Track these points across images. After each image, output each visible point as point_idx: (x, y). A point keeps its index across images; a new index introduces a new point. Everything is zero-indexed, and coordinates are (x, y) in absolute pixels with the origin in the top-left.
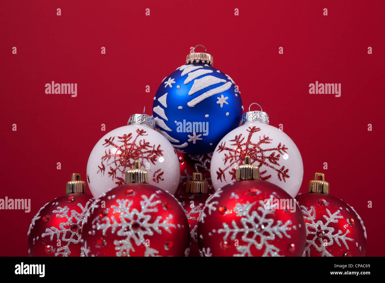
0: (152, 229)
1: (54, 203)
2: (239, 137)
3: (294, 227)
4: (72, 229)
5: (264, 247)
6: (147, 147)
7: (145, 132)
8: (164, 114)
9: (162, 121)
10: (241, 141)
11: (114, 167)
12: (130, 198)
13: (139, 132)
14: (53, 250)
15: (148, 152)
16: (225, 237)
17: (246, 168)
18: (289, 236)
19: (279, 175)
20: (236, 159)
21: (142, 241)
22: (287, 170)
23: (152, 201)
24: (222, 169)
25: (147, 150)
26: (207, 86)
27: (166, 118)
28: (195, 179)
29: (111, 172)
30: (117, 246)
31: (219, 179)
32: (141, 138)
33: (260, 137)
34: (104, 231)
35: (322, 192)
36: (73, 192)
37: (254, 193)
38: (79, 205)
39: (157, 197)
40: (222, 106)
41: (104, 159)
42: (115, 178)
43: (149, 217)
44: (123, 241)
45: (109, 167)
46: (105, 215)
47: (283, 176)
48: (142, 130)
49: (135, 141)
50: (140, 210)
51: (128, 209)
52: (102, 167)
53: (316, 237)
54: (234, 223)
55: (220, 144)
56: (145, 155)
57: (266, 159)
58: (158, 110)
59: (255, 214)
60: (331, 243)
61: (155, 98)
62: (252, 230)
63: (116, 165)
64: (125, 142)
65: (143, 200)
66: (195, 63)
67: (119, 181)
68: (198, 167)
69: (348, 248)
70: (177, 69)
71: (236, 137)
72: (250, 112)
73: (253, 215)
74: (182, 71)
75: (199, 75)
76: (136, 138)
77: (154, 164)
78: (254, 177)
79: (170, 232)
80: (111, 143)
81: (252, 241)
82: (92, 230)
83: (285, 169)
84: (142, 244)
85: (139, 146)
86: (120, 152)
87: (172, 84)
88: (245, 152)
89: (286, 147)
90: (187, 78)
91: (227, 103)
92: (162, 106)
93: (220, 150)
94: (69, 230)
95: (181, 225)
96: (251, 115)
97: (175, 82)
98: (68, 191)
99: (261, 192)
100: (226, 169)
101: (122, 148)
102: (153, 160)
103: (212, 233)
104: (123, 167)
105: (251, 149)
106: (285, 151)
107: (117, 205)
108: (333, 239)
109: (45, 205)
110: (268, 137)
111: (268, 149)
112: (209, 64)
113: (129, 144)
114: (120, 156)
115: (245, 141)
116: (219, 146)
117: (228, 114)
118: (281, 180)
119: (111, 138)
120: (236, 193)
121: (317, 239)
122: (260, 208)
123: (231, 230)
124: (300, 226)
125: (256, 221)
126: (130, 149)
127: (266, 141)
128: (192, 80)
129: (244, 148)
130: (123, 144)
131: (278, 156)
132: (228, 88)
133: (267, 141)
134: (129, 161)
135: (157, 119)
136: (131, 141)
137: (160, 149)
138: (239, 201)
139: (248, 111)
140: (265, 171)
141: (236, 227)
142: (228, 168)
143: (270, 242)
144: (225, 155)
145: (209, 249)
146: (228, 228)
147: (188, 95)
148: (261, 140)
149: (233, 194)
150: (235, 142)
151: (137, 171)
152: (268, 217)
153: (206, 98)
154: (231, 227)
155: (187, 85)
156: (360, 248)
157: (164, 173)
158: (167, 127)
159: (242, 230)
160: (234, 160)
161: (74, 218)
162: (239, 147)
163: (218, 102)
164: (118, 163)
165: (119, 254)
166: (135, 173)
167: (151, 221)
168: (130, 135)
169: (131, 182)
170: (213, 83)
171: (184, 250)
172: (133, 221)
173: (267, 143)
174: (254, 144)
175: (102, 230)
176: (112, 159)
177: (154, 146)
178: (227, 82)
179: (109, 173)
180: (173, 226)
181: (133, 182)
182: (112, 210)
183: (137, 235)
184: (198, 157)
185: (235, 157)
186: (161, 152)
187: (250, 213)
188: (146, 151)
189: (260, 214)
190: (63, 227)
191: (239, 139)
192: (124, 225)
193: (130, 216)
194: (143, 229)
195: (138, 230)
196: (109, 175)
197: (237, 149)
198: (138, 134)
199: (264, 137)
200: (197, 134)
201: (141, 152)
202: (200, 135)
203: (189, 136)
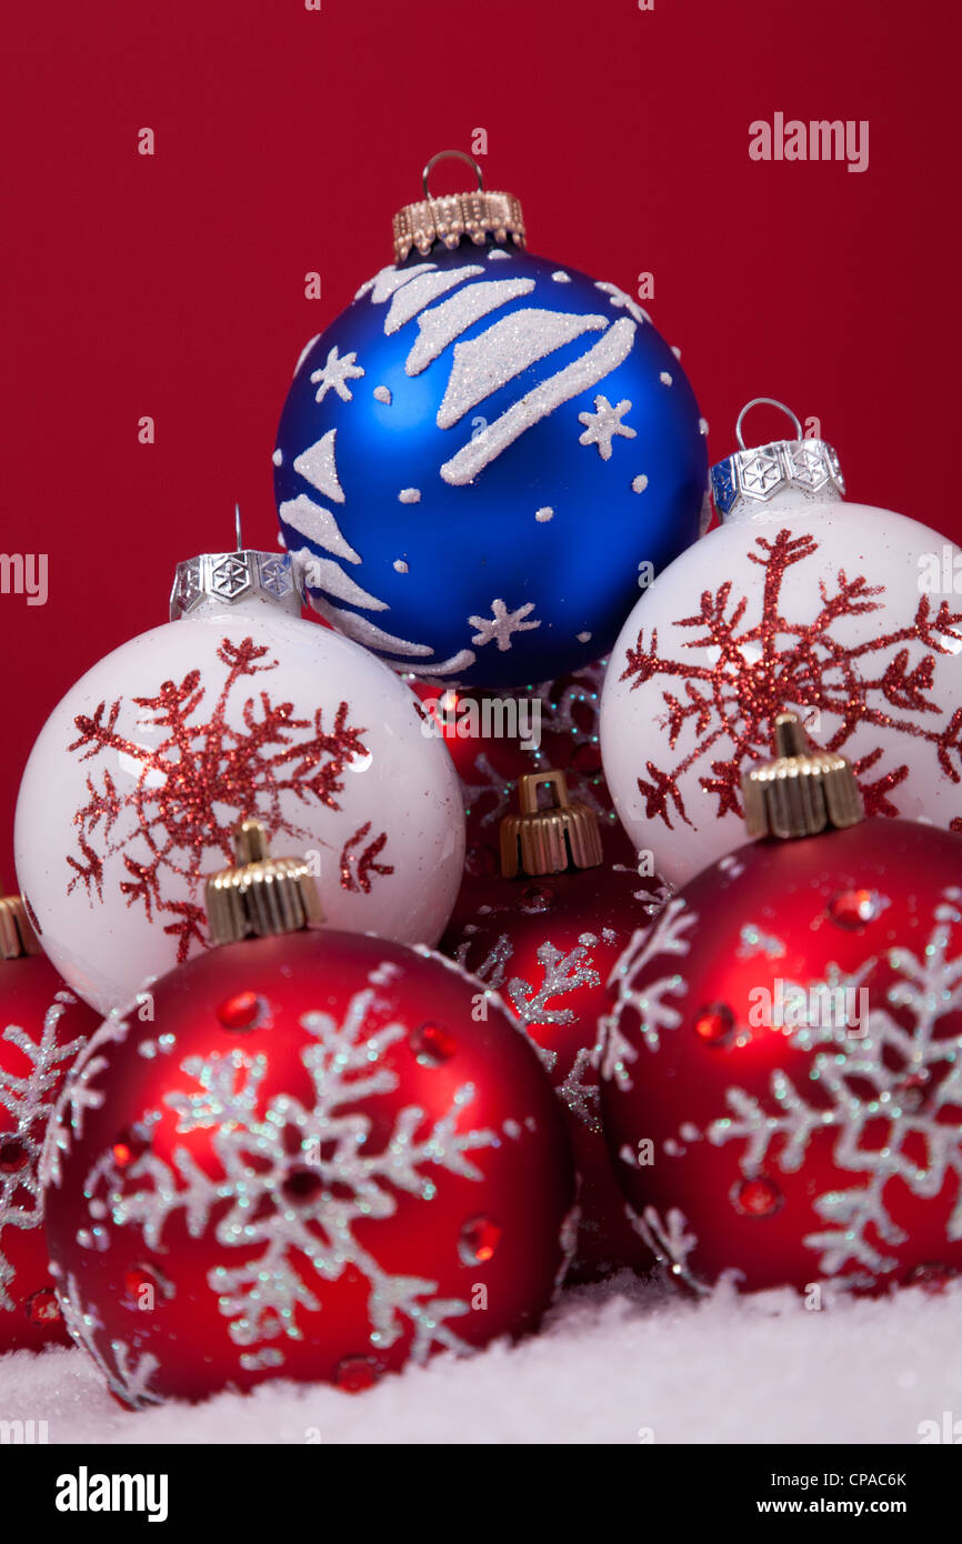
0: (382, 1181)
2: (721, 600)
5: (951, 1181)
6: (283, 731)
7: (263, 651)
8: (338, 537)
9: (333, 565)
10: (734, 621)
11: (145, 857)
12: (250, 1044)
13: (233, 659)
15: (295, 752)
16: (752, 1161)
17: (788, 779)
19: (944, 759)
20: (723, 715)
21: (345, 1253)
24: (667, 768)
25: (289, 747)
26: (522, 365)
27: (350, 554)
28: (534, 810)
29: (136, 880)
30: (228, 1294)
31: (658, 817)
32: (246, 686)
33: (822, 587)
34: (151, 1233)
37: (850, 917)
38: (13, 1034)
39: (381, 1005)
40: (606, 451)
41: (89, 819)
42: (160, 906)
43: (357, 1129)
44: (250, 1267)
45: (118, 858)
46: (138, 1149)
48: (248, 643)
49: (221, 708)
50: (306, 1094)
51: (250, 1103)
52: (85, 863)
54: (781, 1086)
55: (626, 640)
56: (284, 772)
57: (870, 692)
58: (298, 511)
59: (877, 1024)
61: (278, 457)
62: (875, 1108)
63: (151, 843)
64: (174, 719)
65: (314, 1039)
66: (441, 255)
67: (178, 918)
70: (359, 294)
71: (705, 605)
72: (749, 454)
73: (869, 1033)
74: (387, 305)
75: (473, 317)
76: (224, 696)
77: (335, 807)
78: (837, 820)
79: (476, 1175)
80: (109, 738)
81: (887, 1160)
82: (89, 1222)
84: (350, 1268)
85: (247, 732)
86: (157, 780)
87: (349, 382)
88: (761, 675)
89: (953, 610)
90: (420, 340)
91: (630, 433)
92: (319, 498)
93: (638, 674)
95: (520, 1121)
96: (753, 469)
97: (359, 371)
99: (886, 901)
100: (683, 768)
101: (162, 757)
102: (326, 785)
103: (681, 1142)
104: (188, 850)
105: (787, 653)
106: (953, 634)
107: (192, 1086)
110: (861, 581)
111: (870, 639)
112: (508, 244)
113: (195, 732)
114: (163, 796)
115: (753, 618)
116: (630, 653)
117: (641, 483)
119: (101, 708)
120: (768, 926)
123: (773, 1124)
126: (205, 756)
127: (853, 601)
128: (443, 350)
129: (752, 653)
130: (167, 732)
131: (926, 665)
132: (623, 355)
133: (860, 599)
134: (210, 817)
135: (302, 556)
136: (200, 717)
137: (350, 723)
138: (787, 970)
139: (737, 448)
140: (876, 754)
141: (797, 1106)
142: (690, 760)
144: (668, 698)
145: (675, 1217)
146: (757, 1114)
147: (438, 428)
148: (829, 598)
149: (752, 936)
150: (704, 631)
151: (256, 874)
152: (945, 1027)
153: (524, 427)
154: (773, 1108)
155: (424, 376)
157: (389, 840)
158: (357, 589)
159: (828, 1118)
160: (715, 722)
162: (730, 655)
163: (586, 438)
164: (160, 834)
165: (246, 1332)
166: (251, 887)
167: (375, 1145)
168: (192, 680)
169: (241, 934)
170: (543, 349)
172: (282, 1164)
173: (861, 608)
174: (797, 630)
175: (140, 1226)
176: (128, 818)
177: (318, 715)
178: (612, 323)
179: (128, 888)
180: (481, 1138)
181: (251, 936)
182: (171, 1117)
183: (315, 1228)
185: (719, 703)
186: (360, 738)
188: (282, 749)
189: (905, 1019)
191: (720, 610)
192: (244, 1186)
193: (266, 1138)
194: (343, 1191)
195: (317, 1206)
196: (129, 896)
197: (720, 664)
198: (229, 669)
199: (842, 580)
200: (511, 608)
201: (259, 760)
202: (528, 608)
203: (474, 621)
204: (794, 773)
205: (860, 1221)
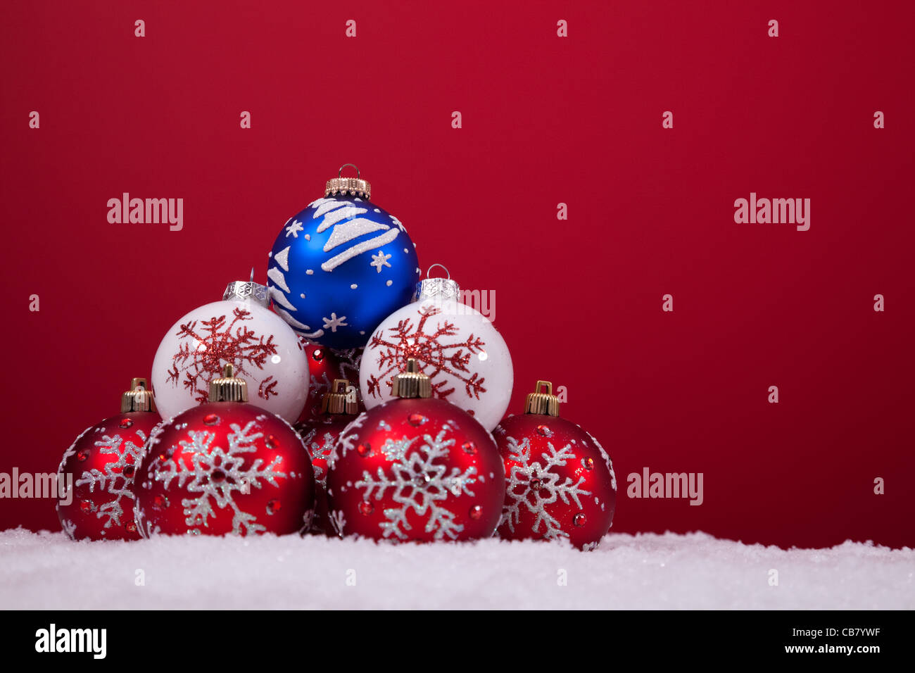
0: (245, 480)
1: (98, 429)
2: (405, 323)
3: (481, 478)
4: (124, 474)
5: (429, 511)
6: (249, 340)
7: (248, 314)
8: (284, 283)
9: (281, 293)
10: (407, 331)
11: (194, 373)
12: (211, 429)
13: (238, 314)
14: (93, 508)
15: (251, 347)
16: (367, 495)
17: (407, 378)
18: (471, 494)
19: (468, 389)
20: (397, 361)
21: (227, 501)
22: (482, 381)
23: (248, 434)
24: (376, 377)
25: (249, 345)
26: (356, 236)
27: (287, 289)
28: (336, 391)
29: (189, 381)
30: (187, 508)
31: (371, 394)
32: (240, 323)
33: (439, 324)
34: (166, 484)
35: (547, 414)
36: (132, 411)
37: (418, 422)
38: (140, 433)
39: (257, 426)
40: (379, 270)
41: (178, 358)
42: (195, 391)
43: (240, 461)
44: (196, 500)
45: (185, 372)
46: (167, 457)
47: (475, 390)
48: (244, 310)
49: (230, 328)
50: (226, 449)
51: (207, 447)
52: (174, 373)
53: (529, 489)
54: (380, 471)
55: (374, 335)
56: (246, 353)
57: (447, 361)
58: (274, 274)
59: (415, 456)
60: (553, 499)
61: (270, 254)
62: (408, 483)
63: (197, 369)
64: (213, 330)
65: (233, 432)
66: (339, 196)
67: (201, 396)
68: (346, 368)
69: (581, 508)
70: (310, 205)
71: (400, 324)
72: (428, 280)
73: (412, 459)
74: (316, 209)
75: (343, 217)
76: (232, 325)
77: (261, 368)
78: (421, 394)
79: (276, 485)
80: (190, 332)
81: (409, 501)
82: (147, 480)
83: (478, 379)
84: (228, 506)
85: (237, 338)
86: (203, 348)
87: (298, 232)
88: (412, 349)
89: (481, 341)
90: (323, 222)
91: (389, 265)
92: (281, 269)
93: (374, 345)
94: (121, 475)
95: (297, 474)
96: (429, 285)
97: (302, 229)
98: (125, 407)
99: (428, 420)
100: (381, 377)
101: (206, 341)
102: (259, 361)
103: (346, 487)
104: (209, 373)
105: (422, 344)
106: (479, 348)
107: (189, 440)
108: (557, 492)
109: (85, 432)
110: (452, 325)
111: (450, 344)
112: (363, 197)
113: (219, 335)
114: (204, 354)
115: (414, 331)
116: (374, 338)
117: (390, 283)
118: (471, 396)
119: (190, 323)
120: (387, 422)
121: (531, 492)
122: (425, 449)
123: (376, 484)
124: (492, 475)
125: (417, 468)
126: (220, 343)
127: (447, 331)
128: (331, 226)
129: (411, 342)
130: (210, 333)
131: (468, 356)
132: (392, 240)
133: (450, 331)
134: (218, 363)
135: (272, 289)
136: (222, 330)
137: (272, 342)
138: (391, 435)
139: (427, 278)
140: (445, 382)
141: (384, 479)
142: (384, 375)
143: (439, 503)
144: (381, 353)
145: (341, 513)
146: (371, 480)
147: (323, 251)
148: (440, 328)
149: (382, 424)
150: (397, 333)
151: (227, 381)
152: (437, 461)
153: (352, 256)
154: (376, 478)
155: (324, 233)
156: (603, 506)
157: (277, 385)
158: (288, 303)
159: (393, 483)
160: (395, 363)
161: (129, 455)
163: (373, 264)
164: (200, 366)
165: (190, 522)
166: (225, 384)
167: (245, 468)
168: (222, 318)
169: (218, 399)
170: (364, 232)
171: (303, 515)
172: (213, 468)
173: (450, 334)
174: (427, 337)
175: (163, 482)
176: (191, 359)
177: (262, 337)
178: (391, 228)
179: (186, 383)
180: (283, 475)
181: (222, 400)
182: (180, 448)
183: (219, 490)
184: (346, 351)
185: (397, 357)
186: (274, 348)
187: (408, 456)
188: (247, 346)
189: (424, 456)
190: (110, 471)
191: (404, 327)
192: (199, 473)
193: (210, 459)
194: (231, 480)
195: (222, 483)
196: (186, 386)
197: (400, 344)
198: (235, 317)
199: (446, 324)
200: (338, 317)
201: (239, 348)
202: (343, 318)
203: (325, 319)
204: (410, 377)
205: (398, 520)
